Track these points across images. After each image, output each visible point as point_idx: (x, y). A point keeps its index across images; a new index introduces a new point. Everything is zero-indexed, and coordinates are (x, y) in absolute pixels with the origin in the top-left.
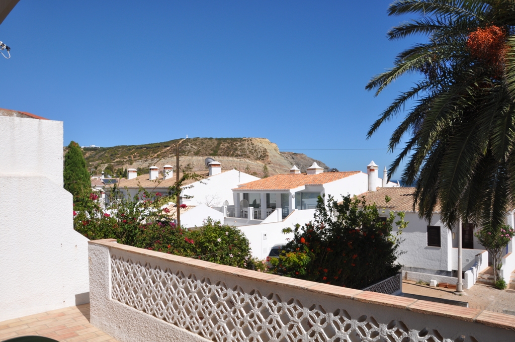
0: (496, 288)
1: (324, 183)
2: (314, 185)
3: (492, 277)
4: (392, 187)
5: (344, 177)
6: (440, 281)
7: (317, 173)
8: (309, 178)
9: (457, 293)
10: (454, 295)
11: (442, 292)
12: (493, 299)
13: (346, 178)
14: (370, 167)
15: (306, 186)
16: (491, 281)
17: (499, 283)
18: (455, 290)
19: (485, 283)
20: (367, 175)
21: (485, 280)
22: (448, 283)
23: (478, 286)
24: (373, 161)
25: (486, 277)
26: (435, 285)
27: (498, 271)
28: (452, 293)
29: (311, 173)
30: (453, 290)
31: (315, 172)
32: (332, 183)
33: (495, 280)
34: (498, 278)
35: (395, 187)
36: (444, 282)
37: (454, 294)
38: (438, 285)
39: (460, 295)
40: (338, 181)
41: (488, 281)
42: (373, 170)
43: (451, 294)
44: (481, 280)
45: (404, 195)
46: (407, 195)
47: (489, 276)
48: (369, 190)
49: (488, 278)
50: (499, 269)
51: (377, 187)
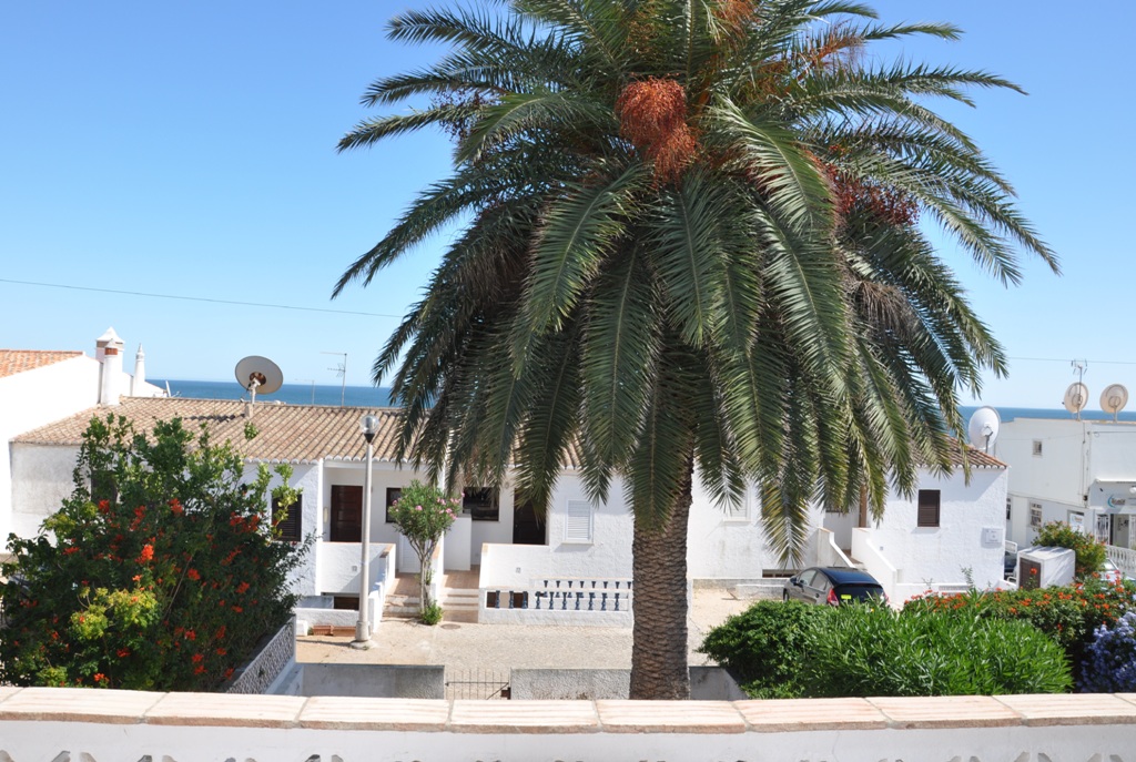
0: (423, 623)
3: (414, 600)
4: (150, 396)
5: (40, 365)
6: (315, 621)
9: (358, 645)
10: (353, 650)
11: (325, 645)
12: (428, 648)
13: (45, 367)
14: (107, 343)
16: (412, 610)
17: (429, 613)
18: (353, 639)
19: (401, 615)
20: (98, 363)
21: (399, 610)
22: (333, 624)
23: (390, 623)
24: (111, 329)
25: (400, 600)
26: (306, 633)
27: (427, 587)
28: (348, 645)
30: (349, 639)
33: (423, 607)
34: (427, 602)
35: (158, 396)
36: (325, 622)
37: (353, 647)
38: (311, 632)
39: (366, 648)
40: (26, 375)
41: (405, 610)
42: (113, 352)
43: (345, 648)
44: (392, 609)
45: (192, 418)
46: (199, 419)
47: (405, 599)
48: (99, 402)
49: (406, 604)
50: (428, 583)
51: (121, 396)
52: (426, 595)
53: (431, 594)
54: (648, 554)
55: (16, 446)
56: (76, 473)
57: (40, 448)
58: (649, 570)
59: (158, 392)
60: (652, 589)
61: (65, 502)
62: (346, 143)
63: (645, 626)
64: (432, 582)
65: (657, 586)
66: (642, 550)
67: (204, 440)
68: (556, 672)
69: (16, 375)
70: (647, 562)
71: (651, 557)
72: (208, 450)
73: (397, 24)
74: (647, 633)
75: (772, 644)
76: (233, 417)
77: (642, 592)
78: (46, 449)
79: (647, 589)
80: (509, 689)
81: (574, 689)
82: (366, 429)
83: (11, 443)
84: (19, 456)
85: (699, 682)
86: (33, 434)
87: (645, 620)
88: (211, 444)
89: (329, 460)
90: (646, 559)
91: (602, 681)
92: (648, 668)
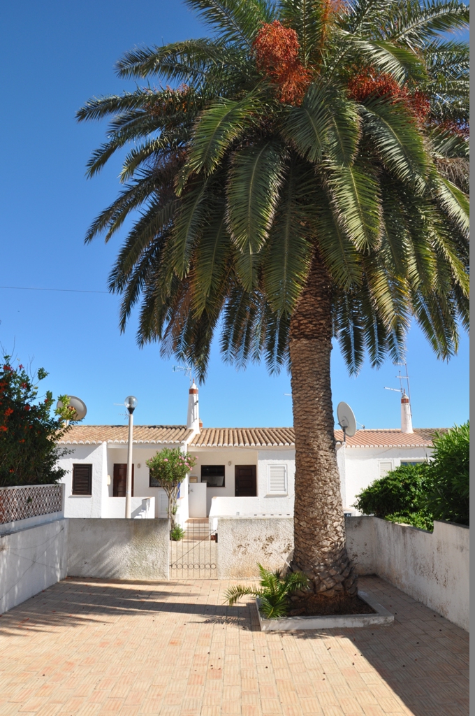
17: (175, 533)
27: (173, 516)
34: (174, 526)
50: (174, 514)
52: (173, 521)
53: (176, 521)
54: (302, 381)
58: (303, 392)
60: (306, 406)
62: (82, 115)
63: (302, 434)
64: (177, 513)
65: (310, 403)
66: (297, 379)
68: (250, 521)
70: (301, 387)
71: (304, 382)
73: (121, 66)
74: (304, 438)
75: (406, 487)
77: (299, 409)
79: (302, 406)
80: (217, 534)
81: (264, 533)
82: (128, 405)
85: (356, 526)
87: (302, 429)
89: (110, 443)
90: (300, 385)
91: (284, 527)
92: (306, 465)
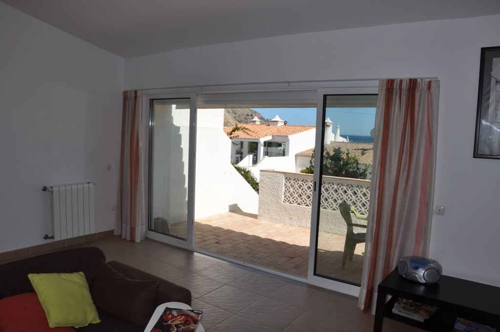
1: (290, 135)
2: (280, 136)
4: (342, 141)
5: (305, 130)
7: (279, 125)
8: (273, 129)
13: (307, 131)
14: (326, 123)
15: (273, 136)
29: (273, 125)
31: (277, 124)
32: (296, 135)
35: (345, 141)
40: (300, 134)
42: (328, 126)
45: (355, 149)
46: (358, 150)
51: (331, 141)
55: (297, 156)
56: (311, 161)
57: (304, 157)
59: (344, 140)
61: (307, 168)
67: (348, 154)
69: (298, 134)
72: (349, 157)
76: (369, 149)
78: (306, 158)
83: (296, 155)
84: (298, 160)
86: (302, 153)
88: (350, 155)
